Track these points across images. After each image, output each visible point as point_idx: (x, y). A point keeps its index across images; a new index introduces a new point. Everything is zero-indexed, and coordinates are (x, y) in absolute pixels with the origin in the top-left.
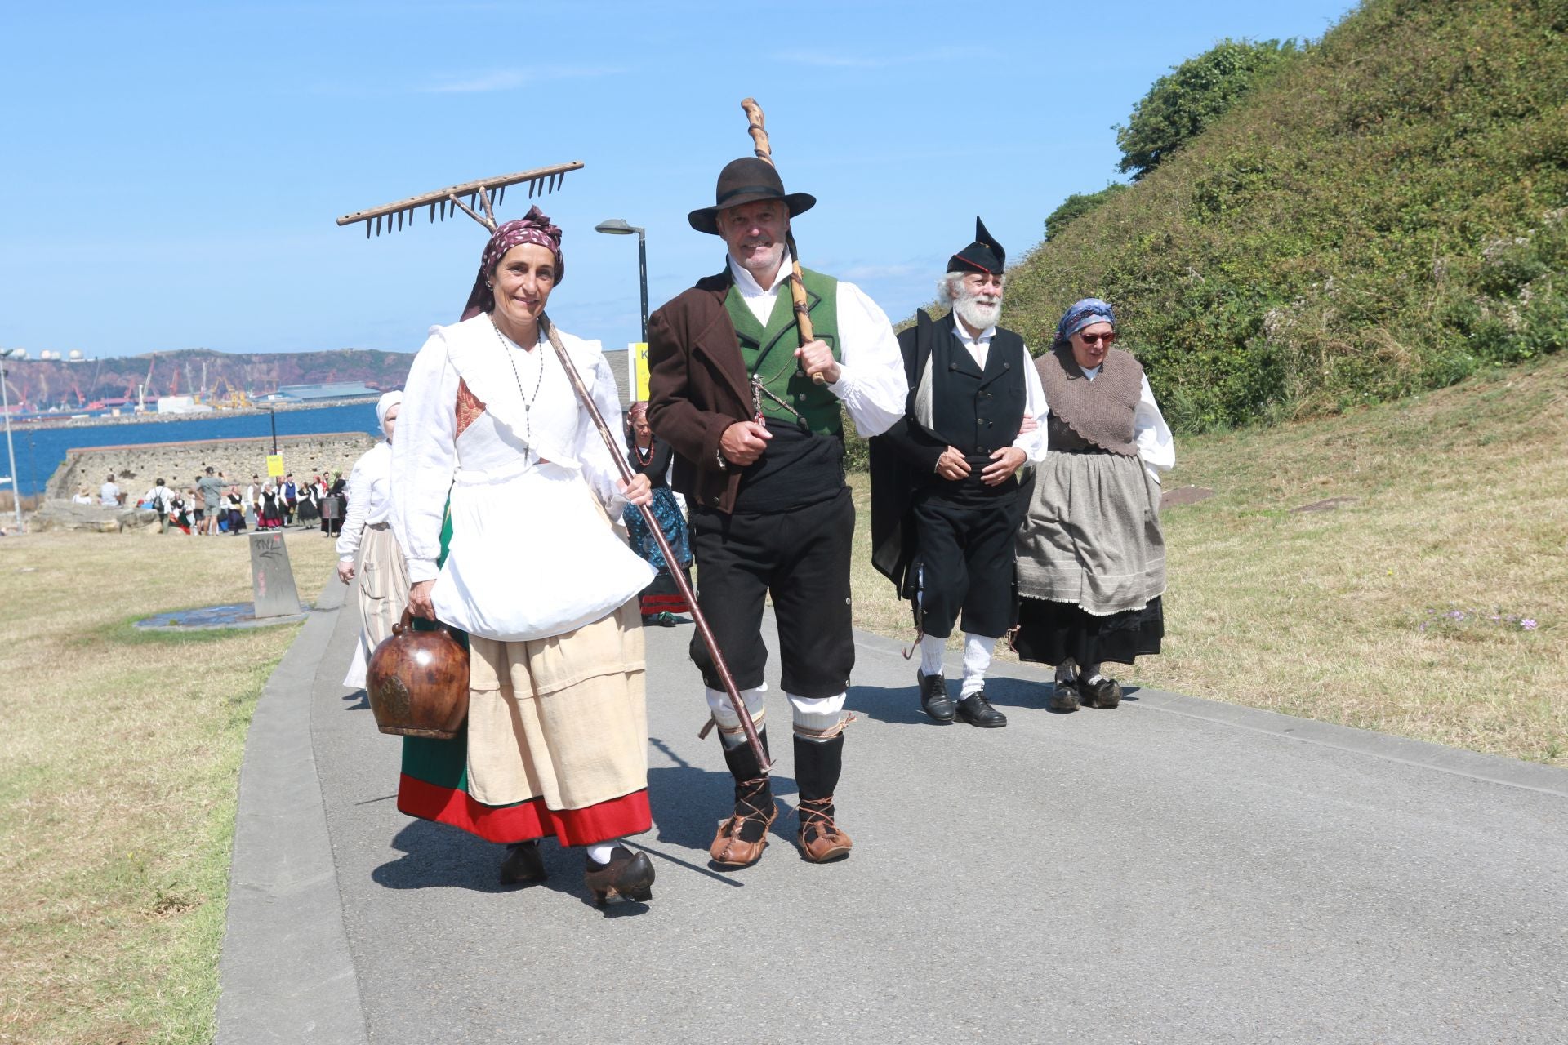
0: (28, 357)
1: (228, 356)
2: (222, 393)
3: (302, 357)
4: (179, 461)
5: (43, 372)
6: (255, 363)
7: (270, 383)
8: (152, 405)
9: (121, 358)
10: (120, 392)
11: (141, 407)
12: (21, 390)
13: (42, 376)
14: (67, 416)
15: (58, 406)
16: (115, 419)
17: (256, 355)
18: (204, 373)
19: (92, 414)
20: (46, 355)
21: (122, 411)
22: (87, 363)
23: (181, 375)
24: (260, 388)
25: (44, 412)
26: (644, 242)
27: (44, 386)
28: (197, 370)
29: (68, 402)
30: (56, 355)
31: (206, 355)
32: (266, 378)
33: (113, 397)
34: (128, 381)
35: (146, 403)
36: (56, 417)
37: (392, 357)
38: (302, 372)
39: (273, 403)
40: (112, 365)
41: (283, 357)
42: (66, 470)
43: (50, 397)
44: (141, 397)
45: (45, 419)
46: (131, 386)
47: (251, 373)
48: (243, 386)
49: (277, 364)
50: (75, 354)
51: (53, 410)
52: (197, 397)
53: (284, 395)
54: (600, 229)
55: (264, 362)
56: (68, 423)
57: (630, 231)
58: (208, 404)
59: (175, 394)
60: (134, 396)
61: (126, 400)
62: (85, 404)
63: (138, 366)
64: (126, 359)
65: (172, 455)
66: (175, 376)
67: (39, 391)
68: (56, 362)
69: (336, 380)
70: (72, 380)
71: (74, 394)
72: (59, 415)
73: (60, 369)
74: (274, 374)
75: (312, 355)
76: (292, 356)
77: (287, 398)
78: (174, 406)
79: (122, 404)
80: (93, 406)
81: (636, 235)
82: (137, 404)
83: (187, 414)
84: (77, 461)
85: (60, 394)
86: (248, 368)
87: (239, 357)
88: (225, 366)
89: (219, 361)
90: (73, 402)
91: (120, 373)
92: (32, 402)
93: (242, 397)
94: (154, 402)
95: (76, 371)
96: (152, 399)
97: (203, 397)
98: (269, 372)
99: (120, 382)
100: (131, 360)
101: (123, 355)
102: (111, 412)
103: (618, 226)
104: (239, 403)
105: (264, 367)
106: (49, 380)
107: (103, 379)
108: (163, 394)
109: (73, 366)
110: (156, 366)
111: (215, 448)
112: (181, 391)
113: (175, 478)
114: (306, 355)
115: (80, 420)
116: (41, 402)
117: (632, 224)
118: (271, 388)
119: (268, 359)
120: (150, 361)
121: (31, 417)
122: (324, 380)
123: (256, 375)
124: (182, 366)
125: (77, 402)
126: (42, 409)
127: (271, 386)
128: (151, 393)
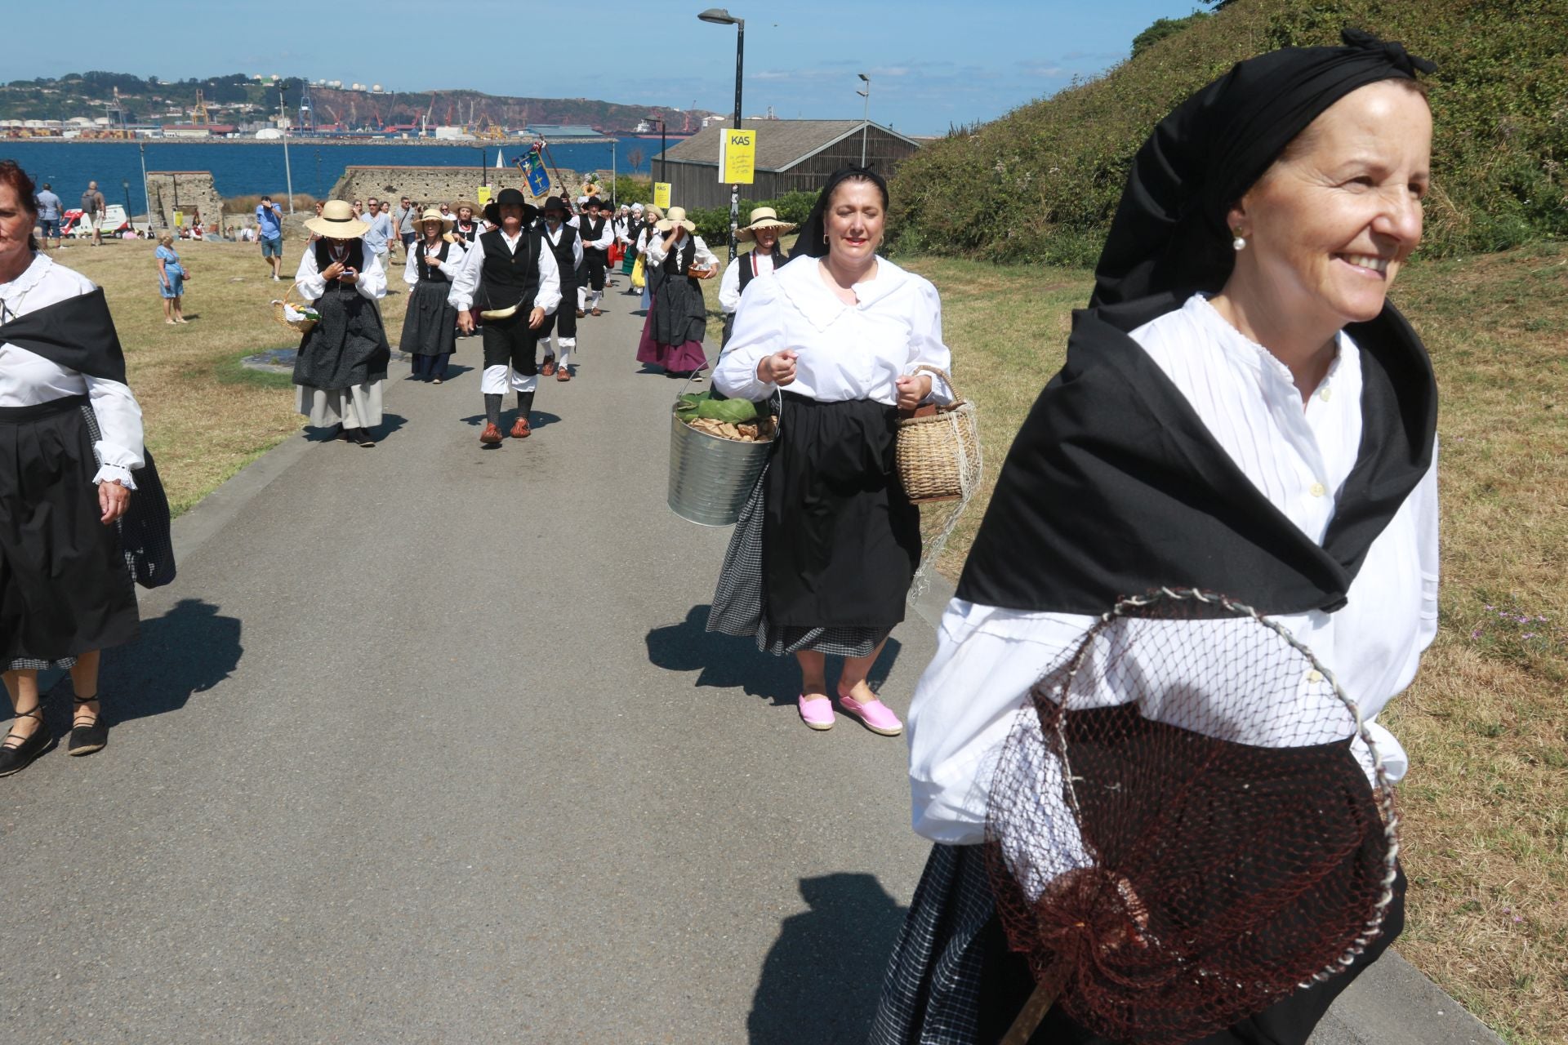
0: (343, 88)
1: (490, 97)
2: (484, 126)
3: (546, 102)
4: (429, 182)
5: (353, 100)
6: (510, 104)
7: (521, 121)
8: (431, 132)
9: (411, 93)
10: (409, 120)
11: (424, 133)
12: (337, 113)
13: (352, 103)
14: (369, 136)
15: (364, 128)
16: (404, 140)
17: (512, 98)
18: (472, 110)
19: (388, 136)
20: (356, 87)
21: (409, 135)
22: (385, 95)
23: (455, 110)
24: (514, 125)
25: (352, 131)
26: (743, 33)
27: (353, 111)
28: (467, 107)
29: (371, 125)
30: (363, 88)
31: (474, 95)
32: (518, 117)
33: (402, 123)
34: (415, 111)
35: (427, 130)
36: (362, 136)
37: (614, 108)
38: (545, 114)
39: (522, 138)
40: (403, 98)
41: (532, 101)
42: (344, 182)
43: (357, 120)
44: (424, 125)
45: (353, 137)
46: (418, 116)
47: (508, 113)
48: (499, 121)
49: (526, 105)
50: (377, 87)
51: (360, 130)
52: (465, 128)
53: (530, 131)
54: (703, 17)
55: (517, 104)
56: (369, 142)
57: (730, 21)
58: (473, 134)
59: (449, 125)
60: (419, 124)
61: (413, 126)
62: (383, 128)
63: (422, 100)
64: (415, 94)
65: (424, 177)
66: (450, 109)
67: (349, 115)
68: (363, 93)
69: (571, 123)
70: (374, 108)
71: (376, 119)
72: (364, 134)
73: (366, 99)
74: (524, 114)
75: (554, 101)
76: (538, 101)
77: (533, 134)
78: (448, 134)
79: (410, 130)
80: (389, 130)
81: (735, 25)
82: (421, 130)
83: (457, 141)
84: (353, 176)
85: (365, 118)
86: (505, 108)
87: (499, 98)
88: (488, 105)
89: (484, 101)
90: (375, 126)
91: (410, 105)
92: (346, 123)
93: (499, 130)
94: (434, 130)
95: (378, 101)
96: (432, 127)
97: (470, 129)
98: (520, 112)
99: (410, 112)
100: (418, 95)
101: (412, 91)
102: (401, 135)
103: (719, 15)
104: (496, 135)
105: (517, 108)
106: (357, 107)
107: (397, 109)
108: (441, 124)
109: (375, 97)
110: (436, 102)
111: (457, 174)
112: (453, 123)
113: (426, 195)
114: (549, 101)
115: (378, 139)
116: (351, 123)
117: (732, 15)
118: (522, 126)
119: (521, 102)
120: (431, 97)
121: (343, 135)
122: (561, 122)
123: (511, 114)
124: (456, 103)
125: (377, 126)
126: (351, 129)
127: (521, 124)
128: (431, 123)
